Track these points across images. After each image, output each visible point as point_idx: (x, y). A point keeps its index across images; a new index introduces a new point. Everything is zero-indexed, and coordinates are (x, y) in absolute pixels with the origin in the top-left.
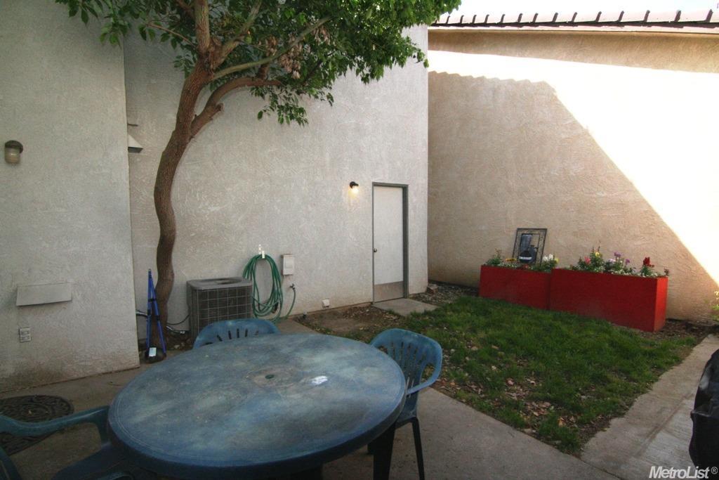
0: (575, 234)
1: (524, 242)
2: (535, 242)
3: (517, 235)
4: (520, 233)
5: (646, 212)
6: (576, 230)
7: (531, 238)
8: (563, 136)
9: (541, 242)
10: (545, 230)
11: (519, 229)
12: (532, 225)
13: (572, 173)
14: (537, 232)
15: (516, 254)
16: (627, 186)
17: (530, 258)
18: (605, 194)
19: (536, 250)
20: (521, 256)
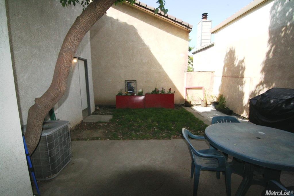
0: (146, 82)
1: (129, 86)
2: (133, 85)
3: (125, 83)
4: (127, 82)
5: (165, 75)
6: (146, 81)
7: (131, 84)
8: (141, 48)
9: (135, 85)
10: (136, 81)
11: (126, 81)
12: (131, 79)
13: (144, 61)
14: (133, 82)
15: (127, 90)
16: (160, 67)
17: (132, 91)
18: (154, 69)
19: (134, 88)
20: (128, 91)
